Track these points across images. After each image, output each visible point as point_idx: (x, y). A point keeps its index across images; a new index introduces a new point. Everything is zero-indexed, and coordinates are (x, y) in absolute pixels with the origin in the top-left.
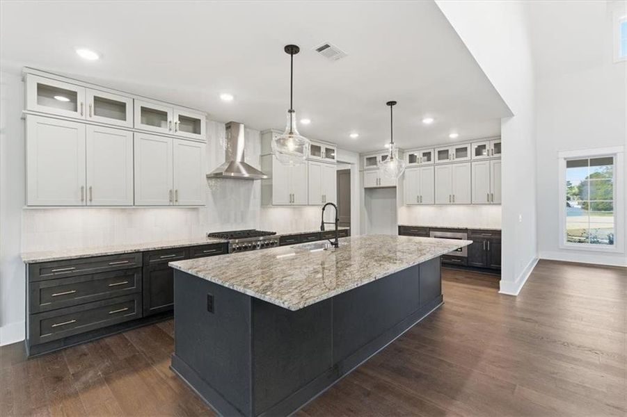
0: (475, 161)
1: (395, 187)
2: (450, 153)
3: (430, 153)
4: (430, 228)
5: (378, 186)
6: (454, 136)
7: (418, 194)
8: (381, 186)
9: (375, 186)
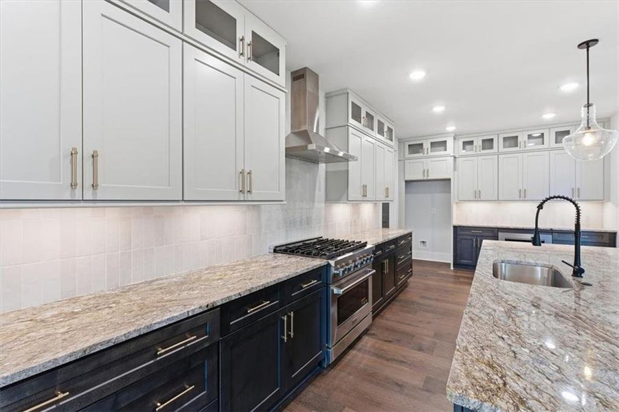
0: (553, 149)
1: (449, 180)
2: (519, 139)
3: (492, 139)
4: (498, 228)
5: (425, 178)
6: (549, 116)
7: (476, 189)
8: (429, 178)
9: (421, 177)
